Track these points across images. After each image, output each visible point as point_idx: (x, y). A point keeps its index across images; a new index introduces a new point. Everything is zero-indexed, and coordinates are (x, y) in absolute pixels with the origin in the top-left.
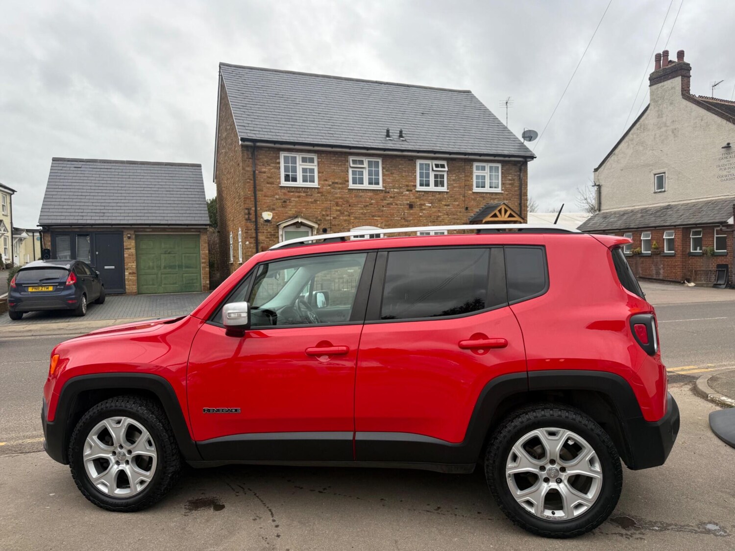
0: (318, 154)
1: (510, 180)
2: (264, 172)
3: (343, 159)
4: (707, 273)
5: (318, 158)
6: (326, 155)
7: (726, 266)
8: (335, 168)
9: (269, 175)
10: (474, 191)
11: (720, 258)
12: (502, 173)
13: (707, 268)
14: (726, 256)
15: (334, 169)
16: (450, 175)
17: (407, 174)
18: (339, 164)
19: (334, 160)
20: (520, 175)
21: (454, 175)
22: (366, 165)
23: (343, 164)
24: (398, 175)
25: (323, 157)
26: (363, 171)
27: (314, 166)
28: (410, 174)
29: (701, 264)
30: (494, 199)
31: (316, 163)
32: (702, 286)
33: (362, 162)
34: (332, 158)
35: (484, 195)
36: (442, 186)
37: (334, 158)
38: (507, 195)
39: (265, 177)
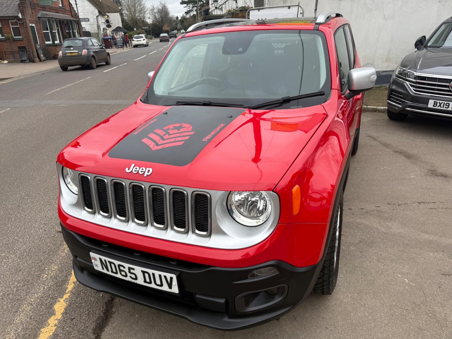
4: (13, 53)
7: (24, 48)
11: (19, 43)
13: (11, 49)
14: (23, 40)
29: (7, 47)
32: (12, 62)
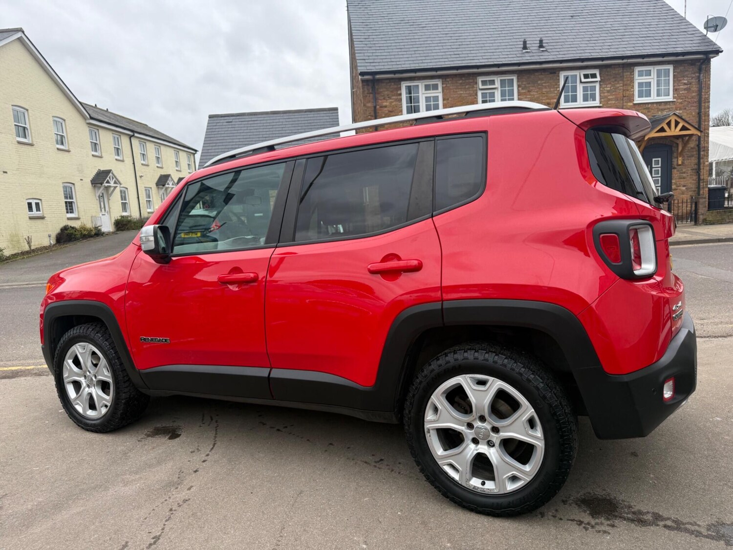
0: (442, 79)
1: (685, 84)
2: (386, 107)
3: (471, 81)
5: (443, 84)
6: (451, 79)
8: (462, 92)
9: (390, 109)
10: (635, 102)
12: (674, 76)
15: (461, 94)
16: (603, 86)
17: (548, 90)
18: (467, 87)
19: (461, 83)
20: (699, 77)
21: (609, 86)
22: (497, 84)
23: (470, 86)
24: (537, 92)
25: (448, 81)
26: (494, 93)
27: (439, 93)
28: (552, 90)
30: (663, 110)
31: (440, 89)
33: (492, 82)
34: (458, 82)
35: (650, 105)
36: (593, 100)
37: (461, 82)
38: (681, 103)
39: (387, 112)
